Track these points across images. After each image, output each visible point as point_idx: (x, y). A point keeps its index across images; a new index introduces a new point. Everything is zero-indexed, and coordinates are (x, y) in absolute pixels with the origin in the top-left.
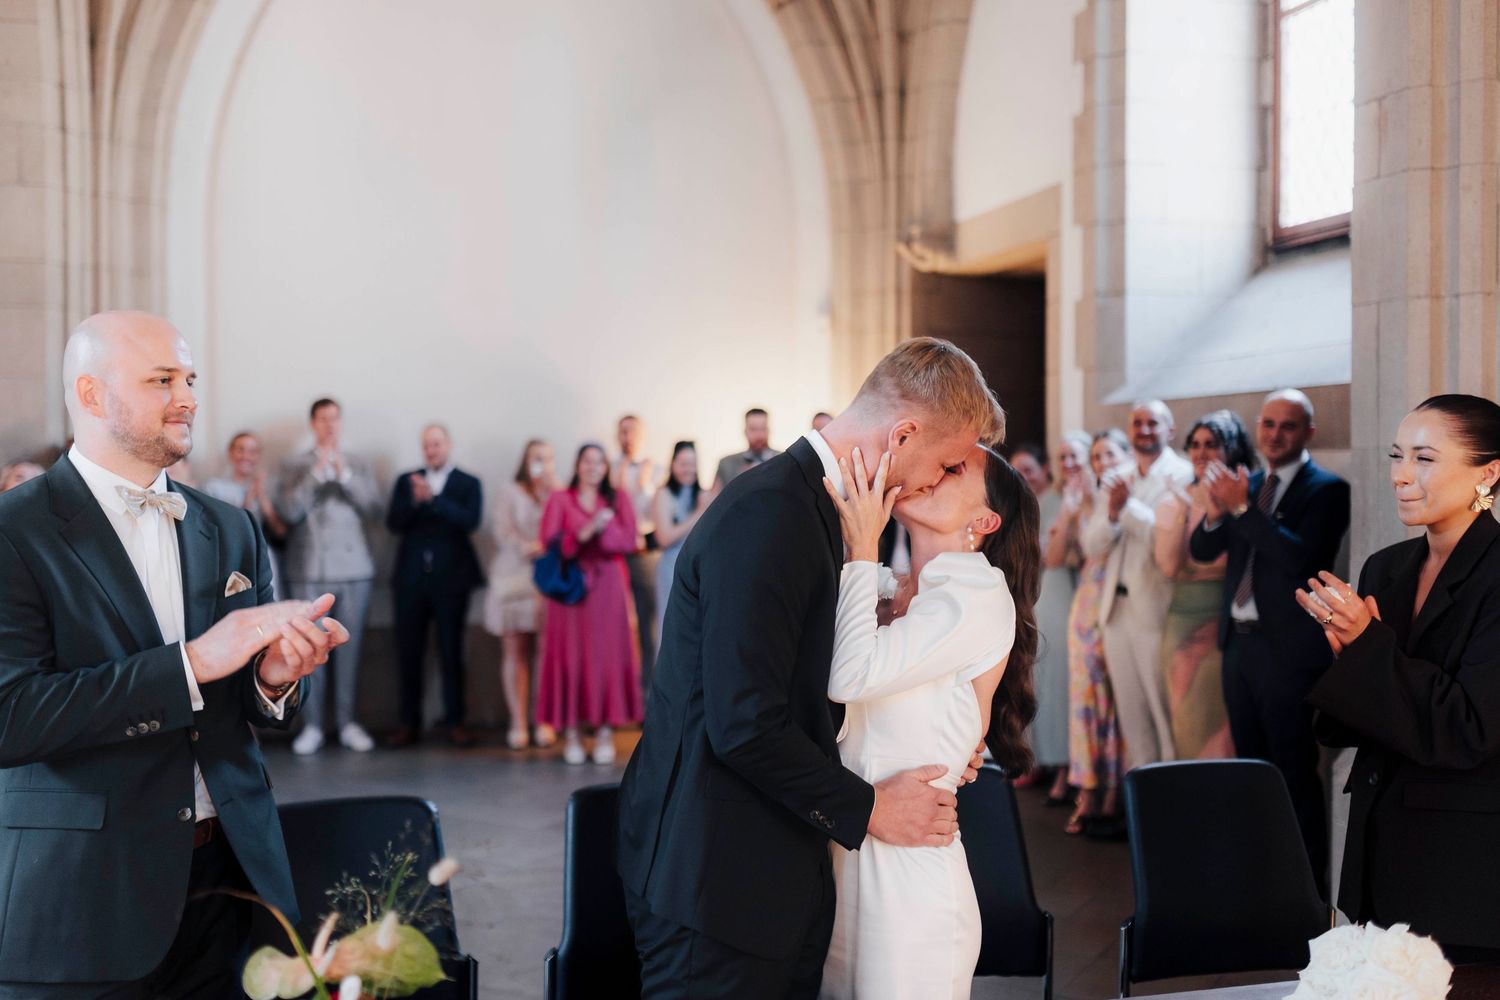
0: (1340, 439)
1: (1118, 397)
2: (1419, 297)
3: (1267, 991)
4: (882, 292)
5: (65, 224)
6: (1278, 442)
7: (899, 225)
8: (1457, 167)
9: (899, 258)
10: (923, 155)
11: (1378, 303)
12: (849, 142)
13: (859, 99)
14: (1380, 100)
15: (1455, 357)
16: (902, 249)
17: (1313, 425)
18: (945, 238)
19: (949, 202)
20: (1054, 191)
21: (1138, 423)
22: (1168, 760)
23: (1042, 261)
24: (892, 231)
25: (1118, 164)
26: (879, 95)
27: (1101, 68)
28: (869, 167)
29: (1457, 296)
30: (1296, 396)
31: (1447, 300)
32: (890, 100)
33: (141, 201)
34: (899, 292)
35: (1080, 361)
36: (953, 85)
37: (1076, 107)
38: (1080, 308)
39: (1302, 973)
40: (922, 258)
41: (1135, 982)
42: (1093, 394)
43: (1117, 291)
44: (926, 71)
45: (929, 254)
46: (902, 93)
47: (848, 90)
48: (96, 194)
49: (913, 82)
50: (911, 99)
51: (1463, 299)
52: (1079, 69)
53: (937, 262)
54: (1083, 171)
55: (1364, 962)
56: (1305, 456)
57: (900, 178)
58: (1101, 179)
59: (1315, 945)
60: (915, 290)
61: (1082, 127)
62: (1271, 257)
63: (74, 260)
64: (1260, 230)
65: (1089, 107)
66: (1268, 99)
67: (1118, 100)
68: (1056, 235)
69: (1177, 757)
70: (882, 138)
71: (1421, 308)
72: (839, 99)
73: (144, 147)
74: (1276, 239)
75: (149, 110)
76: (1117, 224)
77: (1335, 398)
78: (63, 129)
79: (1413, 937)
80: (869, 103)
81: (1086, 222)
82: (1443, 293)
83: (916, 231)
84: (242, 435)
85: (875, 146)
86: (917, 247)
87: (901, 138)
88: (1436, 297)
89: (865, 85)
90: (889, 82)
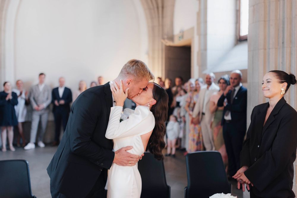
1: (205, 72)
2: (261, 49)
4: (159, 50)
7: (162, 36)
9: (162, 43)
10: (167, 21)
11: (253, 51)
12: (152, 18)
13: (154, 9)
15: (269, 62)
16: (163, 41)
18: (172, 38)
19: (172, 30)
20: (192, 29)
23: (190, 43)
25: (206, 22)
26: (158, 8)
27: (202, 2)
28: (156, 23)
29: (269, 49)
30: (238, 72)
31: (267, 50)
32: (160, 9)
34: (162, 50)
35: (198, 64)
36: (173, 6)
37: (197, 10)
38: (198, 53)
42: (200, 71)
43: (205, 49)
44: (168, 3)
45: (168, 42)
46: (163, 7)
47: (152, 7)
49: (165, 5)
50: (165, 9)
51: (271, 50)
52: (198, 2)
53: (170, 43)
54: (199, 24)
56: (241, 85)
57: (162, 25)
58: (202, 25)
60: (166, 50)
61: (199, 14)
62: (239, 42)
64: (236, 36)
65: (200, 9)
66: (238, 8)
67: (206, 8)
68: (193, 37)
70: (159, 17)
71: (262, 52)
72: (150, 9)
74: (240, 38)
76: (205, 35)
80: (156, 9)
81: (199, 34)
82: (267, 48)
83: (166, 37)
85: (157, 19)
86: (166, 40)
87: (163, 17)
88: (265, 49)
89: (155, 6)
90: (160, 5)
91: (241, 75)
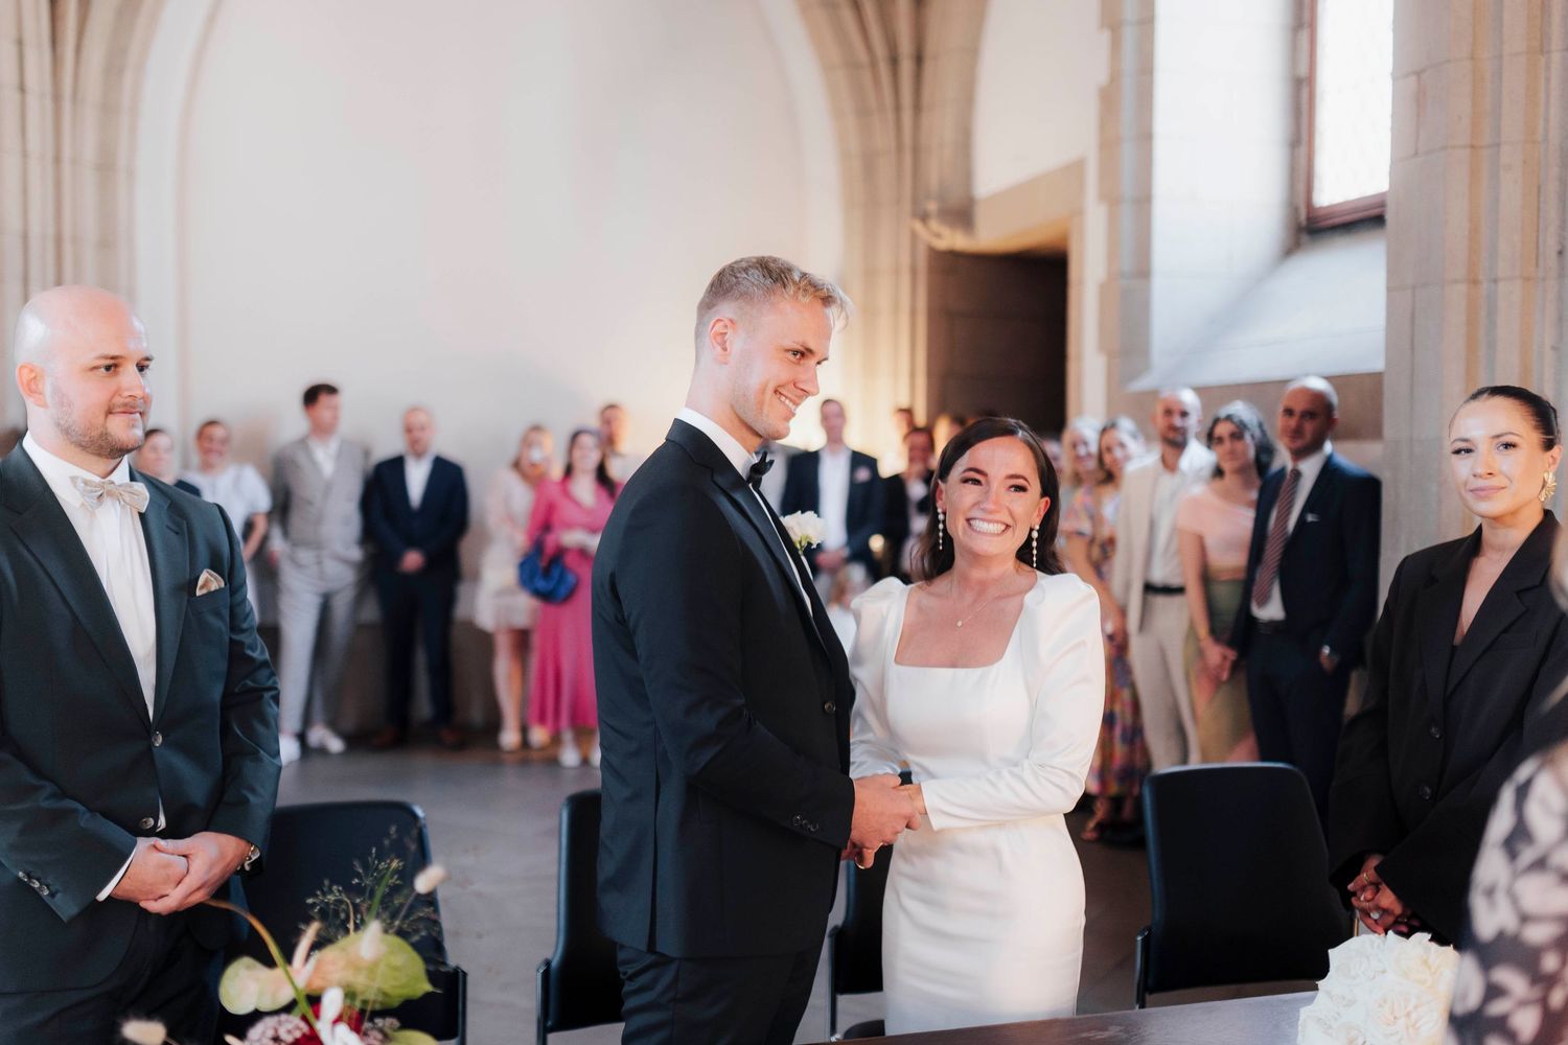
0: (1370, 429)
1: (1143, 384)
2: (1456, 281)
3: (1286, 1001)
4: (897, 272)
5: (25, 191)
6: (1296, 433)
7: (915, 201)
8: (1498, 145)
9: (914, 236)
10: (940, 126)
11: (1414, 288)
12: (863, 112)
13: (873, 64)
14: (1419, 74)
15: (1492, 345)
16: (918, 226)
17: (1337, 415)
18: (962, 214)
19: (967, 175)
20: (1076, 169)
21: (1168, 412)
22: (1195, 763)
23: (1065, 238)
24: (907, 206)
25: (1146, 137)
26: (894, 61)
27: (1129, 35)
28: (883, 139)
29: (1495, 281)
30: (1318, 384)
31: (1485, 285)
32: (906, 67)
33: (106, 167)
34: (914, 271)
35: (1103, 347)
36: (972, 52)
37: (1101, 76)
38: (1104, 290)
39: (1321, 983)
40: (938, 236)
41: (1151, 992)
42: (1117, 379)
43: (1143, 271)
44: (944, 35)
45: (946, 231)
46: (919, 59)
47: (862, 55)
48: (57, 160)
49: (931, 47)
50: (929, 68)
51: (1501, 286)
52: (1105, 37)
53: (954, 240)
54: (1108, 144)
55: (1384, 972)
56: (1328, 447)
57: (916, 150)
58: (1128, 153)
59: (1335, 954)
60: (931, 270)
61: (1108, 98)
62: (1305, 238)
63: (35, 230)
64: (1293, 208)
65: (1115, 77)
66: (1303, 71)
67: (1146, 69)
68: (1079, 212)
69: (1205, 759)
70: (898, 108)
71: (1457, 294)
72: (852, 65)
73: (109, 108)
74: (1309, 219)
75: (114, 68)
76: (1144, 201)
77: (1367, 388)
78: (22, 89)
79: (1434, 946)
80: (884, 68)
81: (1111, 199)
82: (1481, 277)
83: (932, 206)
84: (212, 423)
85: (890, 115)
86: (934, 225)
87: (917, 107)
88: (1474, 282)
89: (880, 50)
90: (906, 47)
91: (1335, 399)
